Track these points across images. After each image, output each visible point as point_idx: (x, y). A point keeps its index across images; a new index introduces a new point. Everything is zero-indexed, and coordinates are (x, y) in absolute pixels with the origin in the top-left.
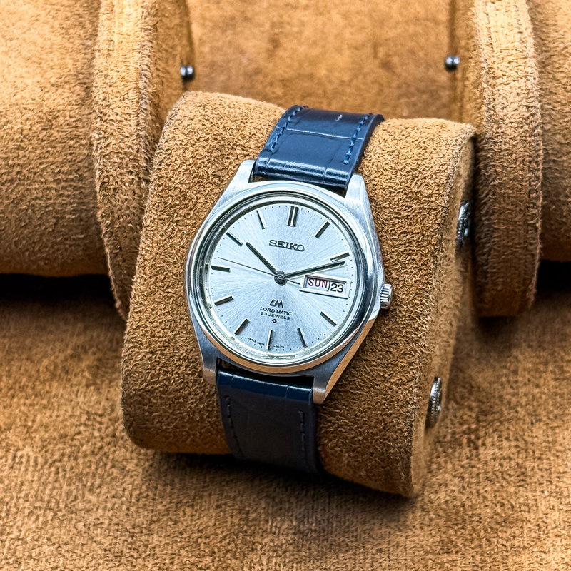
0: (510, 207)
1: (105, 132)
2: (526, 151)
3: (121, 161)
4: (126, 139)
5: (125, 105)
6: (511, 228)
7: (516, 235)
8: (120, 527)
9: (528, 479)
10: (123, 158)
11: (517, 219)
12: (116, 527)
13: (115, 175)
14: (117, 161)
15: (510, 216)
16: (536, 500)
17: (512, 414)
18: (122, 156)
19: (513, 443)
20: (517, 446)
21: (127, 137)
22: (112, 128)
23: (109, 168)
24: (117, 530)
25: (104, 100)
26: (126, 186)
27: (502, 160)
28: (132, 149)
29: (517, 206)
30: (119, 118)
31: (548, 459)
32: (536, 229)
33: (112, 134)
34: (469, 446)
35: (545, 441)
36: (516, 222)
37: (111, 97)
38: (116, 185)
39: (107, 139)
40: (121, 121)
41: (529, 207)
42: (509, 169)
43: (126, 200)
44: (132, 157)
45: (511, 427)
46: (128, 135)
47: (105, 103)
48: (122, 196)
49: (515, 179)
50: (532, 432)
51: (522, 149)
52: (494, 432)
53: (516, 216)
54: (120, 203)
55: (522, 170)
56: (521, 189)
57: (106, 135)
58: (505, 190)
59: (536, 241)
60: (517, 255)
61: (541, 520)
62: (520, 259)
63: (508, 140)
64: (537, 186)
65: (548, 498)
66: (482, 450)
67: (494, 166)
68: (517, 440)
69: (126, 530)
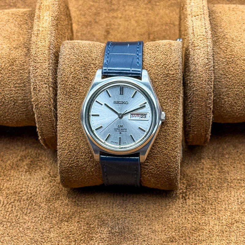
0: (200, 99)
1: (36, 67)
2: (207, 77)
3: (41, 79)
4: (44, 70)
5: (44, 56)
6: (200, 108)
7: (202, 111)
8: (37, 230)
9: (206, 213)
10: (43, 78)
11: (202, 104)
12: (36, 230)
13: (39, 84)
14: (40, 79)
15: (200, 103)
16: (209, 221)
17: (200, 186)
18: (42, 77)
19: (201, 198)
20: (202, 199)
21: (44, 69)
22: (38, 65)
23: (37, 82)
24: (36, 231)
25: (35, 54)
26: (43, 89)
27: (197, 80)
28: (46, 74)
29: (203, 99)
30: (41, 61)
31: (215, 204)
32: (211, 109)
33: (38, 68)
34: (182, 199)
35: (214, 197)
36: (202, 106)
37: (38, 53)
38: (39, 89)
39: (36, 70)
40: (42, 63)
41: (208, 99)
42: (200, 84)
43: (44, 95)
44: (46, 77)
45: (200, 192)
46: (45, 68)
47: (36, 55)
48: (42, 93)
49: (202, 88)
50: (209, 193)
51: (205, 76)
52: (193, 193)
53: (202, 103)
54: (41, 96)
55: (205, 84)
56: (204, 92)
57: (36, 68)
58: (198, 92)
59: (210, 114)
60: (203, 119)
61: (211, 229)
62: (204, 121)
63: (199, 72)
64: (211, 91)
65: (214, 220)
66: (187, 200)
67: (194, 82)
68: (202, 196)
69: (40, 231)
